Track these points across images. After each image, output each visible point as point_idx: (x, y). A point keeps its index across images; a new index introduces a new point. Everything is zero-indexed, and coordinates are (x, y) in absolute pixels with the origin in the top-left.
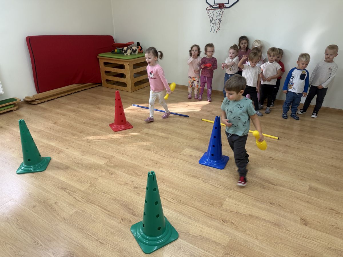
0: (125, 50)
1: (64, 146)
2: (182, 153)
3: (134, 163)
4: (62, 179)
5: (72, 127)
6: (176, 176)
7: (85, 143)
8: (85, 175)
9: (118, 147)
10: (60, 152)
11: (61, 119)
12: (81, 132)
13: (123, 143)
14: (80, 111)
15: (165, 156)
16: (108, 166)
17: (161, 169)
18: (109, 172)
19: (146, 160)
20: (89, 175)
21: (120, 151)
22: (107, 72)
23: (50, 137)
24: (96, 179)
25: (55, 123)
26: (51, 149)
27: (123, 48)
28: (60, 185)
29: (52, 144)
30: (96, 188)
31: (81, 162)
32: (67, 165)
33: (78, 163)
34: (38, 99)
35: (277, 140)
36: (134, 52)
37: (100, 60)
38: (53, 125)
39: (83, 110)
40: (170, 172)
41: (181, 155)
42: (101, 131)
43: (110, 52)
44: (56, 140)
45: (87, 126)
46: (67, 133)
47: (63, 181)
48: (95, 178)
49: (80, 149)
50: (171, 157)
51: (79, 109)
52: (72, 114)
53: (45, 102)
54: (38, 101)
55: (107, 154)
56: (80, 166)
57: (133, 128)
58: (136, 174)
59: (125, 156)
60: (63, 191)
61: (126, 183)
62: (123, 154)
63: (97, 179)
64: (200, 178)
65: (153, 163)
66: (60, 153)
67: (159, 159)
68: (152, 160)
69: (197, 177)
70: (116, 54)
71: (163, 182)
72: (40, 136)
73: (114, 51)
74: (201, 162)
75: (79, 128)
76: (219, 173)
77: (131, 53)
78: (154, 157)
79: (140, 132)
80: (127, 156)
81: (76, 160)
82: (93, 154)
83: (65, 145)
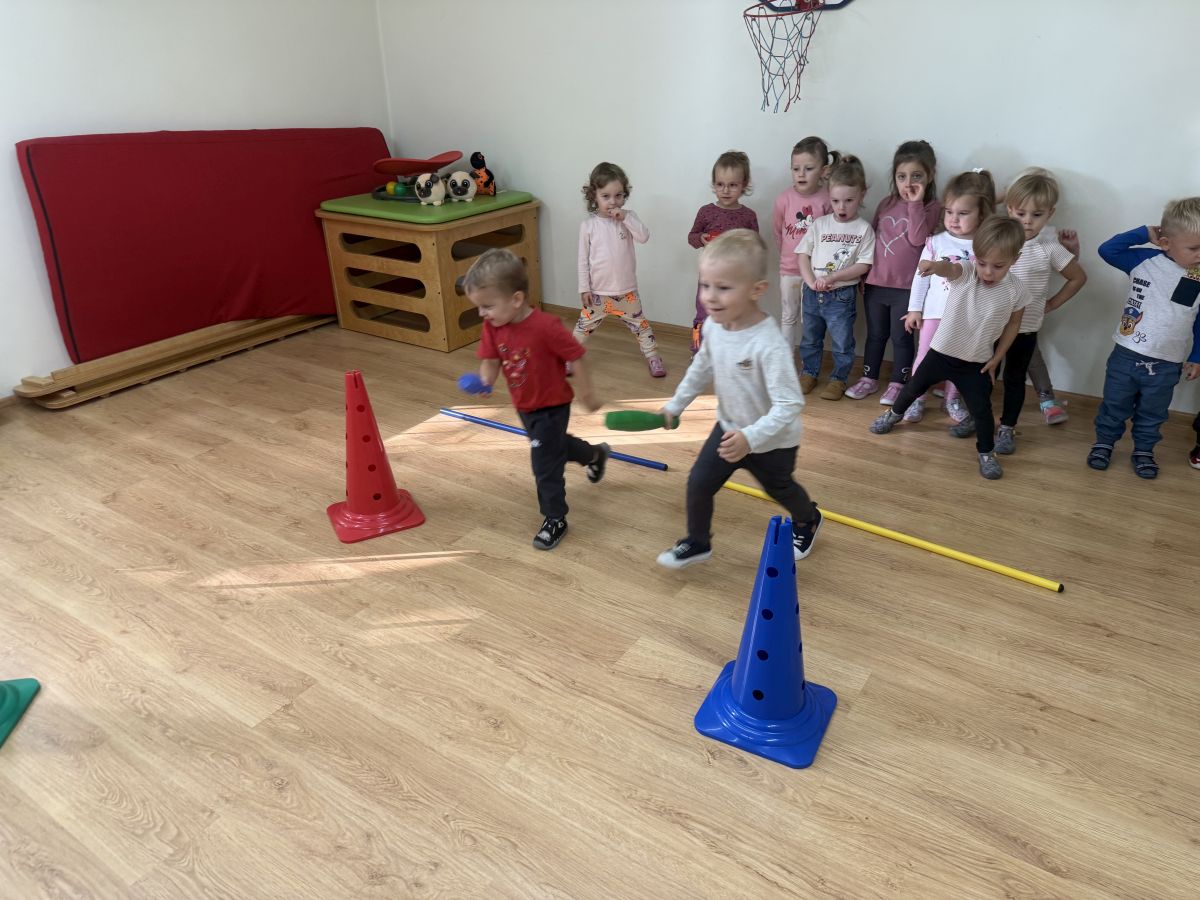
0: (423, 185)
1: (117, 617)
2: (622, 663)
3: (395, 719)
4: (56, 808)
5: (172, 517)
6: (579, 808)
7: (206, 602)
8: (164, 791)
9: (342, 628)
10: (89, 648)
11: (140, 480)
12: (203, 546)
13: (367, 605)
14: (226, 441)
15: (541, 682)
16: (276, 734)
17: (513, 764)
18: (275, 772)
19: (452, 703)
20: (178, 789)
21: (345, 649)
22: (354, 273)
23: (68, 570)
24: (205, 816)
25: (111, 500)
26: (56, 635)
27: (416, 179)
28: (33, 846)
29: (69, 607)
30: (191, 873)
31: (162, 710)
32: (96, 727)
33: (150, 717)
34: (72, 389)
35: (1055, 597)
36: (458, 194)
37: (326, 225)
38: (101, 508)
39: (238, 438)
40: (555, 781)
41: (613, 679)
42: (288, 538)
43: (370, 194)
44: (91, 585)
45: (234, 514)
46: (148, 550)
47: (55, 824)
48: (204, 811)
49: (176, 634)
50: (571, 685)
51: (225, 433)
52: (188, 455)
53: (99, 398)
54: (69, 397)
55: (285, 666)
56: (155, 732)
57: (423, 527)
58: (395, 787)
59: (364, 680)
60: (40, 886)
61: (340, 847)
62: (354, 667)
63: (212, 812)
64: (694, 820)
65: (482, 723)
66: (90, 658)
67: (514, 697)
68: (481, 707)
69: (677, 817)
70: (392, 202)
71: (515, 846)
72: (31, 564)
73: (384, 189)
74: (705, 721)
75: (200, 526)
76: (790, 792)
77: (447, 197)
78: (493, 685)
79: (448, 544)
80: (373, 677)
81: (145, 696)
82: (223, 667)
83: (121, 613)
